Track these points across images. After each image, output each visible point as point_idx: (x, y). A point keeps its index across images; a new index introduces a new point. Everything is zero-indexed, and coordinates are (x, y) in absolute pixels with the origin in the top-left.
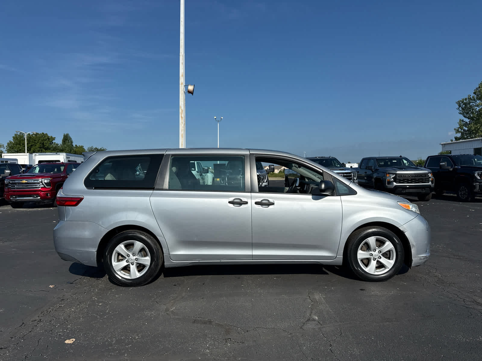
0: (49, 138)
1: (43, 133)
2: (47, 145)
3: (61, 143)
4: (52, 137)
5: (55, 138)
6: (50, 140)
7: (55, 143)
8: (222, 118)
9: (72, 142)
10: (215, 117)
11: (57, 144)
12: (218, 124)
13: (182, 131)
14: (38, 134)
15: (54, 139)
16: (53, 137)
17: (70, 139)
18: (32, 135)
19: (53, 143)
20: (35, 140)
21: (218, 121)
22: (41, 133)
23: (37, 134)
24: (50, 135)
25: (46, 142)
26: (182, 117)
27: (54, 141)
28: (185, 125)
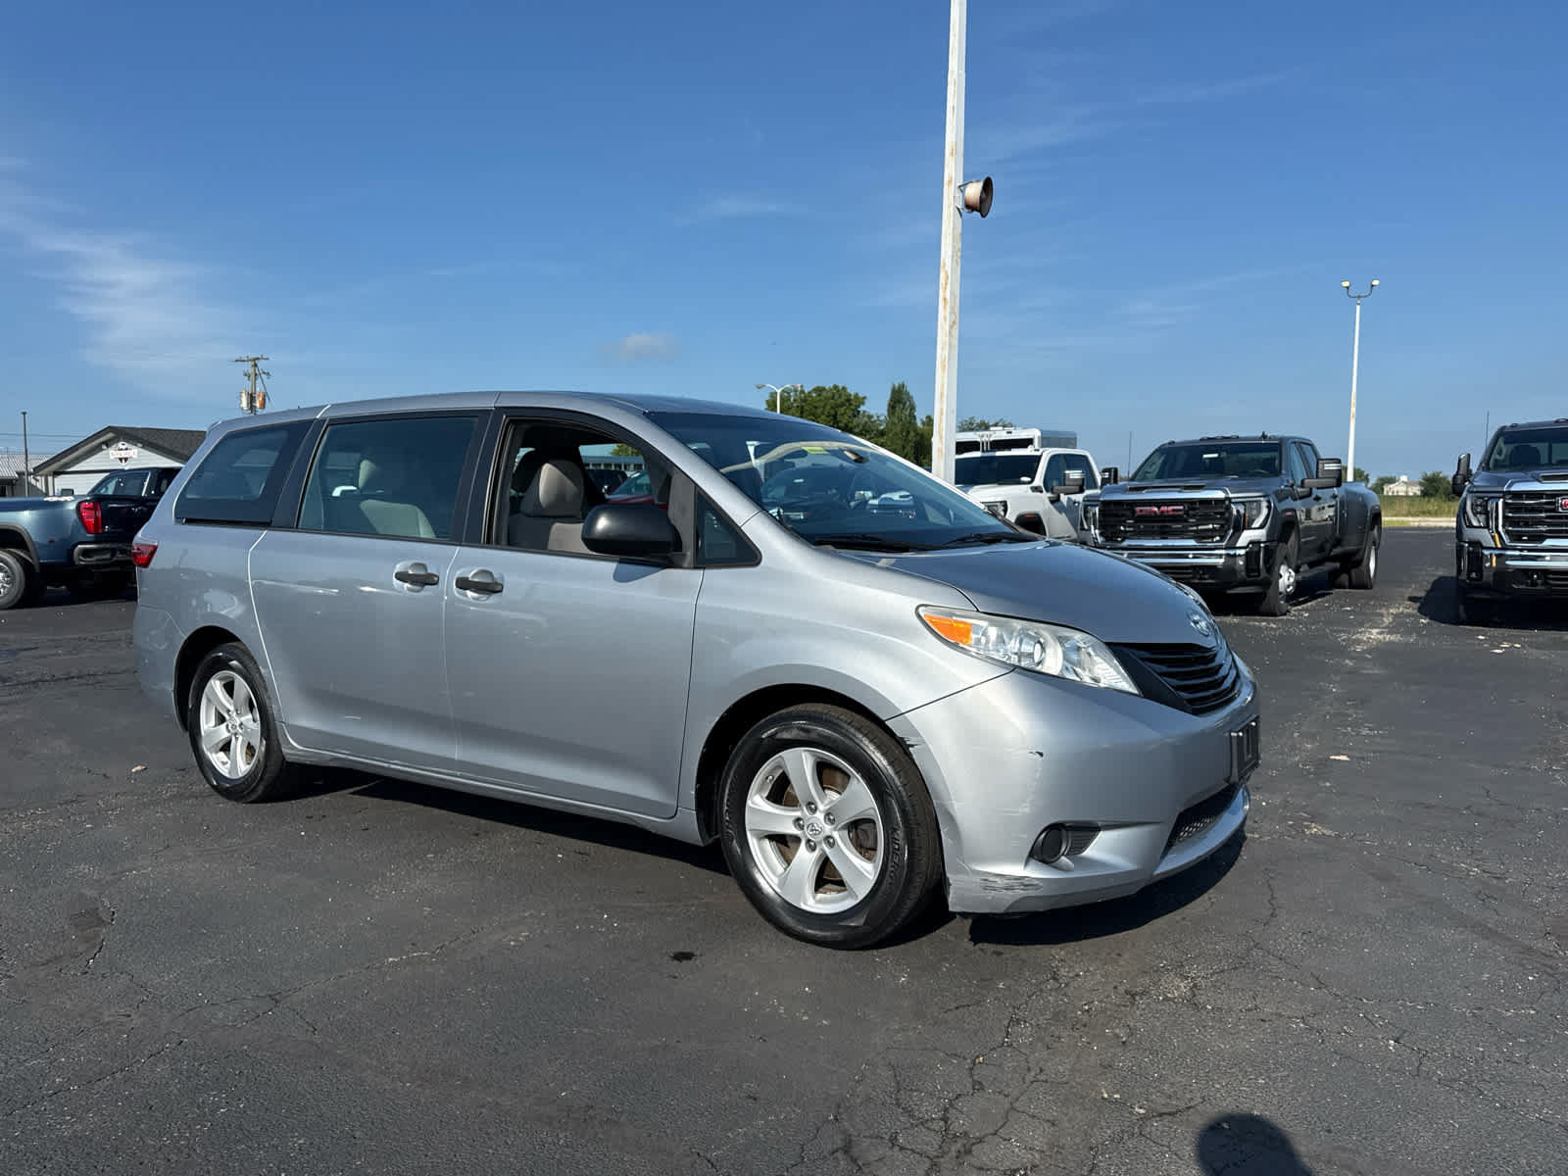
0: (849, 400)
1: (836, 387)
2: (845, 421)
3: (886, 413)
4: (856, 395)
5: (865, 398)
6: (852, 403)
7: (864, 412)
8: (1376, 283)
9: (913, 408)
10: (1346, 284)
11: (870, 417)
12: (1358, 307)
13: (943, 349)
14: (824, 389)
15: (861, 401)
16: (861, 395)
17: (910, 398)
18: (809, 393)
19: (859, 412)
20: (816, 408)
21: (1359, 297)
22: (832, 386)
23: (819, 390)
24: (852, 391)
25: (842, 410)
26: (945, 299)
27: (862, 408)
28: (956, 326)
